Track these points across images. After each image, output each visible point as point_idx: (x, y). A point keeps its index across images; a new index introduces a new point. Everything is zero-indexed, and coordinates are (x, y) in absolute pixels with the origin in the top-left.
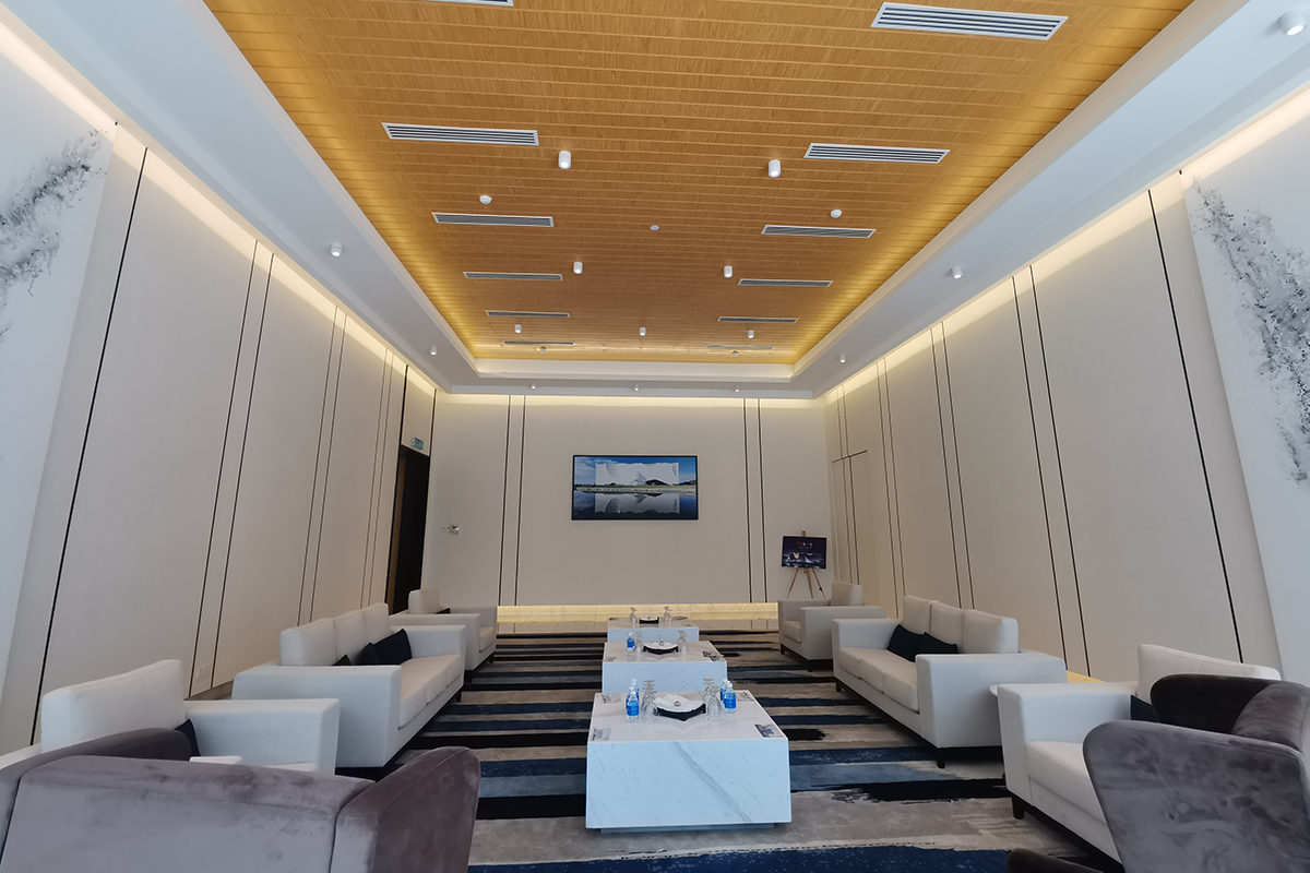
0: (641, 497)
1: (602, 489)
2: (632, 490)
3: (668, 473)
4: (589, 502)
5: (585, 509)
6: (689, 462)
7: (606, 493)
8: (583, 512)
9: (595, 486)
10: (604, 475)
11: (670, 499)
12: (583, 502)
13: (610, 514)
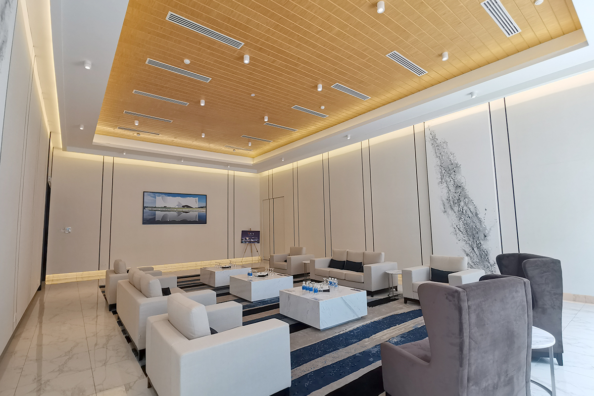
0: (179, 213)
1: (160, 209)
2: (175, 210)
3: (193, 202)
4: (152, 216)
5: (150, 219)
6: (203, 197)
7: (161, 211)
8: (149, 220)
9: (155, 207)
10: (160, 202)
11: (193, 214)
12: (149, 215)
13: (164, 222)
